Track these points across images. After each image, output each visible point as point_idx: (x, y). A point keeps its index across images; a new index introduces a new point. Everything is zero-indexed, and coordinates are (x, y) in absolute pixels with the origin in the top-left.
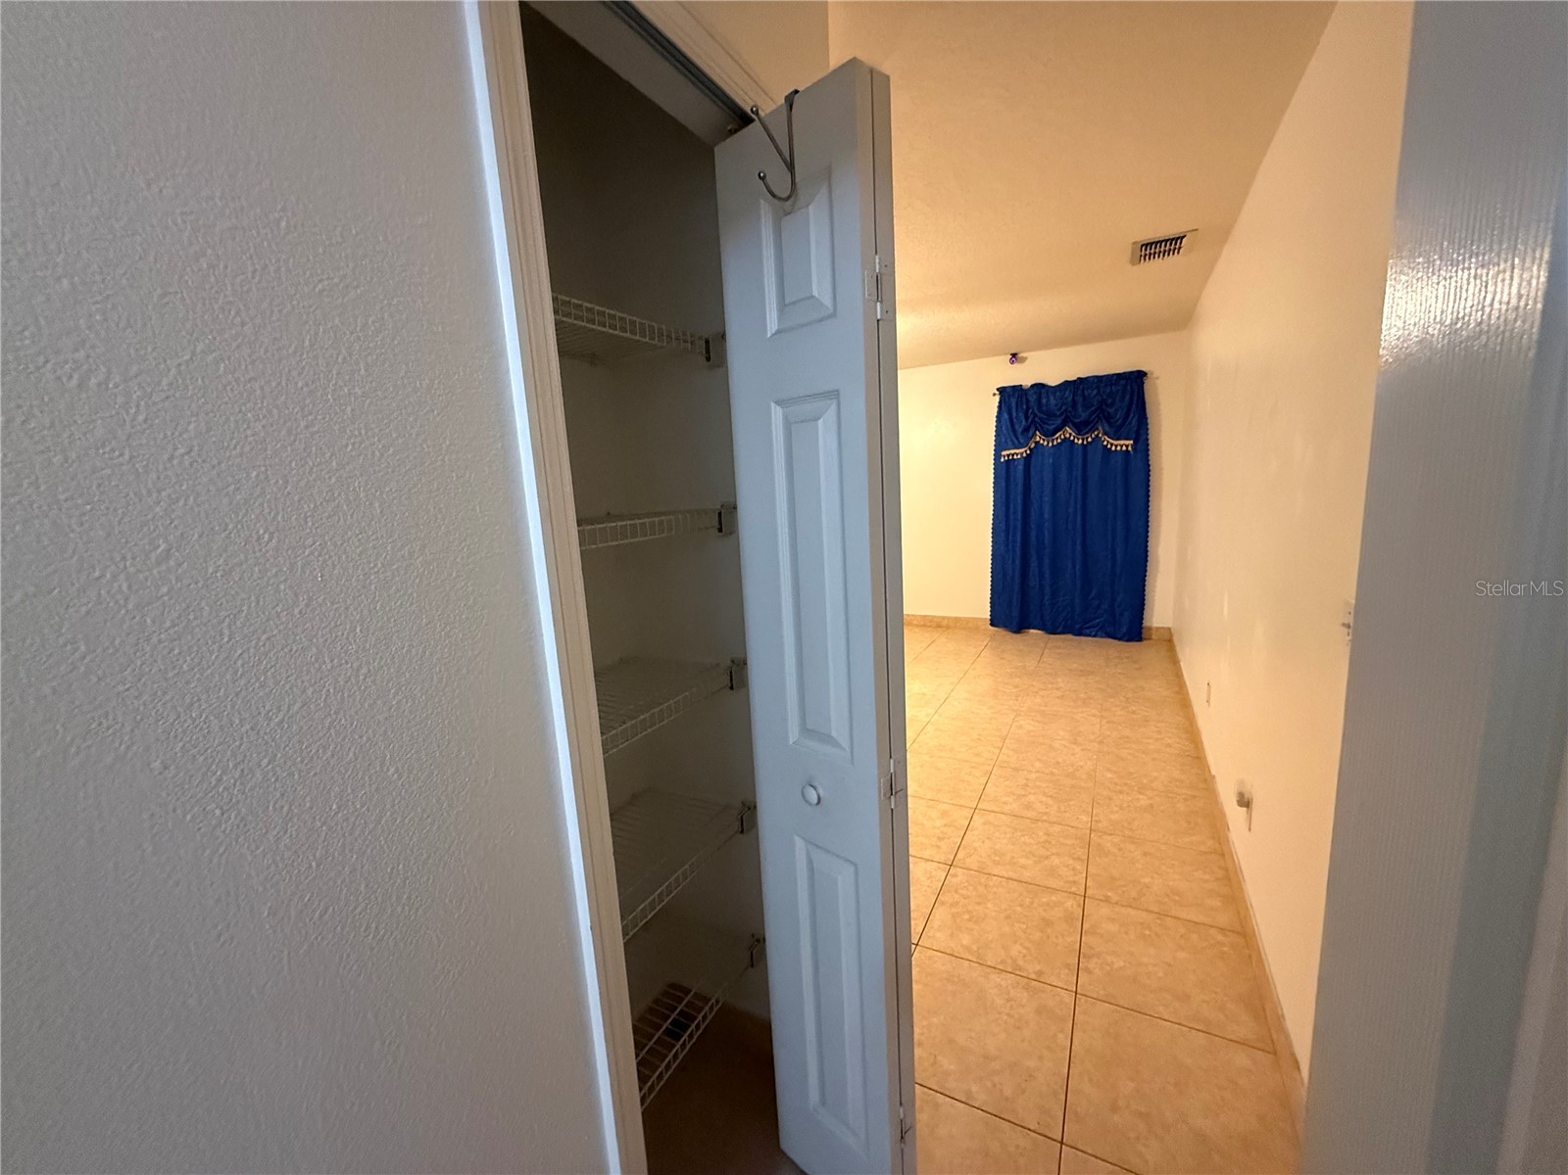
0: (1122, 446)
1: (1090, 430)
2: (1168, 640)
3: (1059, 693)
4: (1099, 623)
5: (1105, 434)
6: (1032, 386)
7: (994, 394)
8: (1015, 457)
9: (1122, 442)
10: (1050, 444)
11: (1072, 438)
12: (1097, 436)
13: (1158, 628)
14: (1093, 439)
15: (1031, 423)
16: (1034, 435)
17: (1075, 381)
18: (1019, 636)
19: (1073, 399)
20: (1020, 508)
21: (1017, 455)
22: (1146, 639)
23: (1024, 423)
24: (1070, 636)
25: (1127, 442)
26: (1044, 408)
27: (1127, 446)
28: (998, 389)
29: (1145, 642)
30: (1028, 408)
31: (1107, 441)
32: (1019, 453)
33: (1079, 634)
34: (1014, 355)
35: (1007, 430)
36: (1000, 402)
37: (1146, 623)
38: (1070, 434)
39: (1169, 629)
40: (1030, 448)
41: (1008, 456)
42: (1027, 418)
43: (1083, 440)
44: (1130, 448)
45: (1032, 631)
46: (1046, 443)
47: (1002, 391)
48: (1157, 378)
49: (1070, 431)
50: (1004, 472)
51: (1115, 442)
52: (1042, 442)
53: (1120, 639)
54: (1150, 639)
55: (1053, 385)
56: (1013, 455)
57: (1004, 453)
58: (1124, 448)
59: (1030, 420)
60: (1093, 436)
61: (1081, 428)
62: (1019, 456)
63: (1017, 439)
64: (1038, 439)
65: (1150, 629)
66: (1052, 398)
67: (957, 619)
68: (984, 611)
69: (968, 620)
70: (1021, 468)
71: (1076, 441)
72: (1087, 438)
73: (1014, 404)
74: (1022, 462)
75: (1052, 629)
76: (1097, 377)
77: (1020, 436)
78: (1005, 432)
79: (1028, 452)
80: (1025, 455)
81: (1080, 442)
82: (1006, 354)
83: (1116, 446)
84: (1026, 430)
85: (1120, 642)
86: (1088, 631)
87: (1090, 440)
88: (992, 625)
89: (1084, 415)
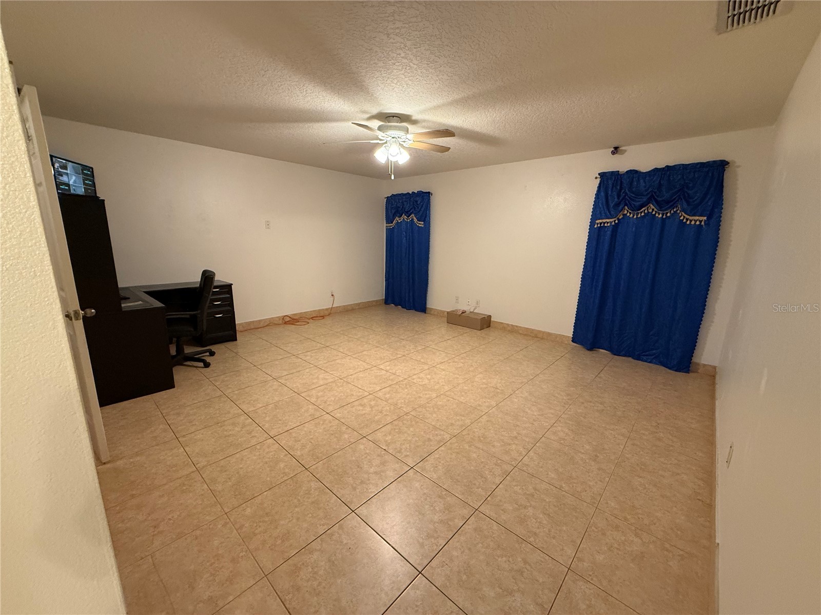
0: (696, 221)
1: (669, 208)
2: (712, 375)
3: (601, 407)
4: (655, 354)
5: (683, 210)
6: (627, 171)
7: (596, 178)
8: (606, 225)
9: (697, 218)
10: (635, 217)
11: (654, 213)
12: (675, 212)
13: (704, 365)
14: (672, 215)
15: (622, 201)
16: (623, 209)
17: (664, 168)
18: (588, 352)
19: (660, 182)
20: (604, 262)
21: (608, 223)
22: (693, 372)
23: (616, 200)
24: (630, 359)
25: (701, 218)
26: (634, 189)
27: (701, 221)
28: (599, 174)
29: (691, 374)
30: (621, 190)
31: (683, 216)
32: (609, 222)
33: (638, 359)
34: (616, 148)
35: (602, 204)
36: (600, 184)
37: (695, 359)
38: (653, 210)
39: (715, 368)
40: (618, 219)
41: (601, 223)
42: (619, 196)
43: (663, 215)
44: (703, 223)
45: (601, 350)
46: (631, 215)
47: (603, 175)
48: (738, 167)
49: (653, 207)
50: (596, 236)
51: (691, 218)
52: (628, 214)
53: (670, 368)
54: (696, 372)
55: (644, 171)
56: (604, 223)
57: (598, 221)
58: (698, 223)
59: (621, 198)
60: (672, 212)
61: (661, 206)
62: (609, 225)
63: (610, 212)
64: (626, 212)
65: (698, 364)
66: (642, 181)
67: (549, 334)
68: (569, 332)
69: (557, 336)
70: (609, 233)
71: (657, 215)
72: (667, 213)
73: (611, 186)
74: (610, 229)
75: (617, 351)
76: (683, 165)
77: (612, 209)
78: (601, 206)
79: (617, 222)
80: (613, 223)
81: (661, 216)
82: (611, 148)
83: (691, 221)
84: (618, 205)
85: (669, 371)
86: (645, 358)
87: (669, 215)
88: (573, 341)
89: (666, 195)
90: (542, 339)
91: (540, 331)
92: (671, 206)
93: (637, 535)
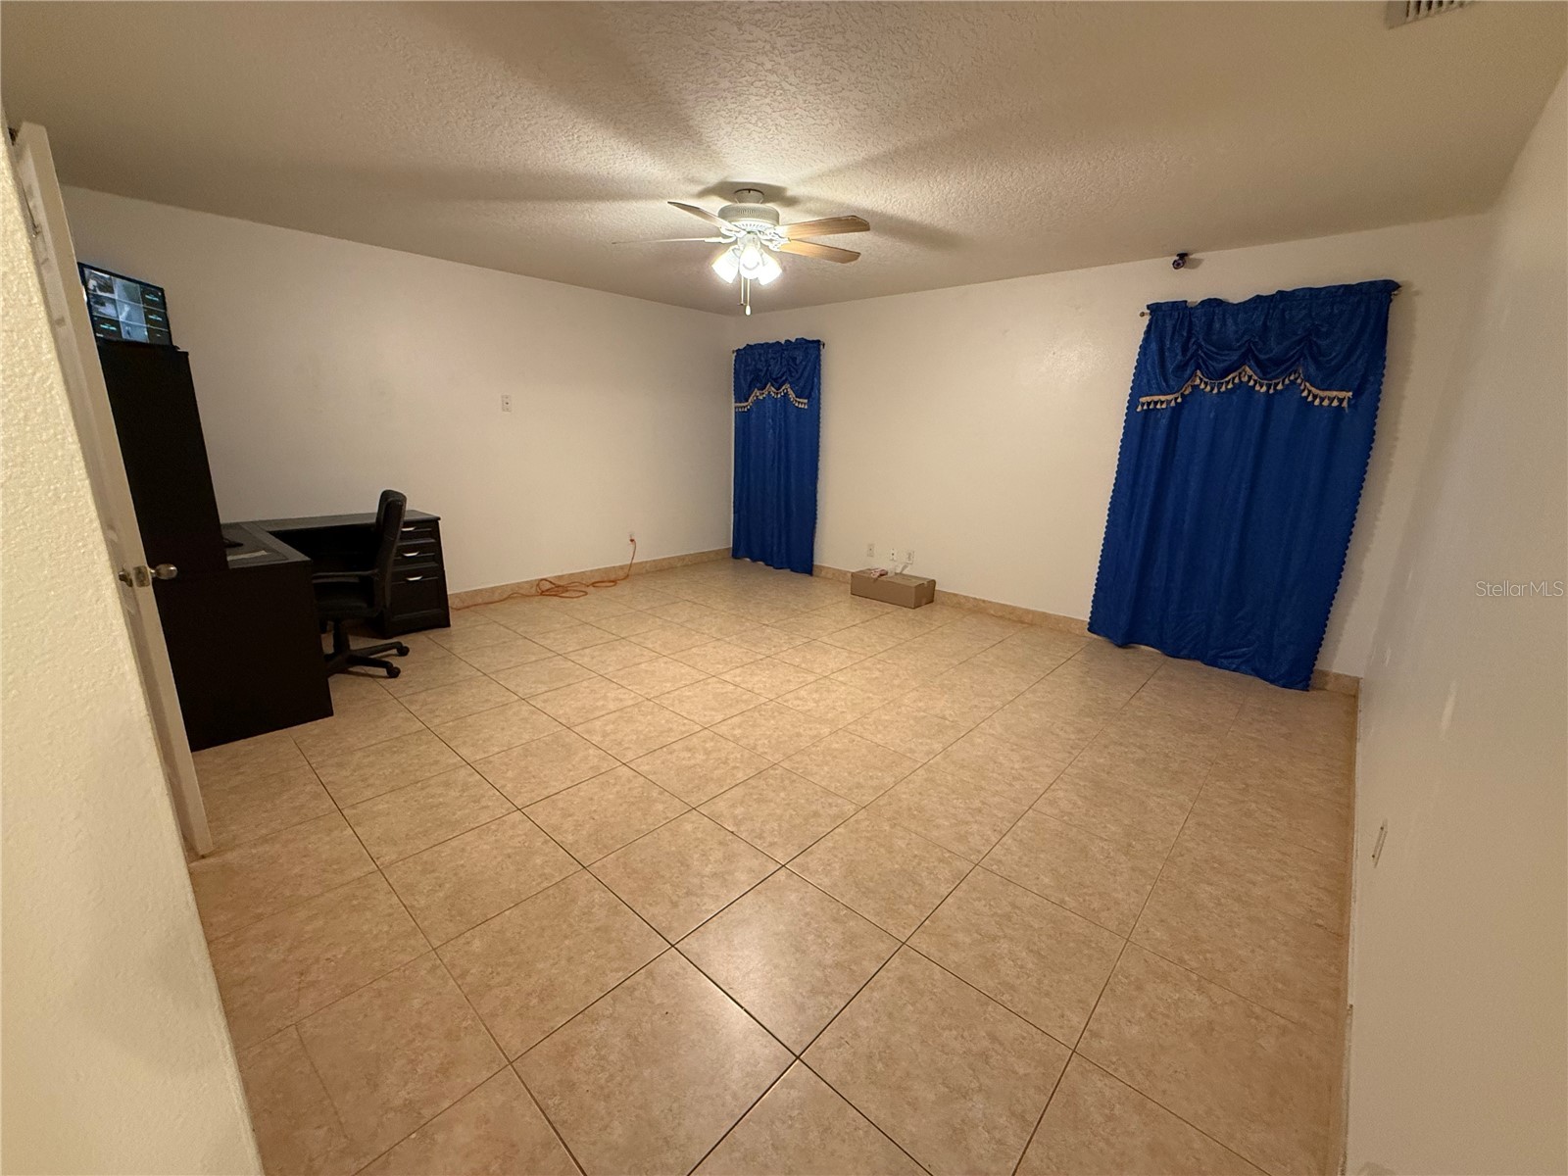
0: (1331, 400)
1: (1282, 373)
2: (1351, 695)
3: (1140, 754)
4: (1244, 654)
5: (1307, 379)
6: (1203, 303)
7: (1142, 314)
8: (1158, 406)
9: (1334, 393)
10: (1215, 391)
11: (1252, 383)
12: (1293, 382)
13: (1338, 676)
14: (1286, 388)
15: (1191, 359)
16: (1193, 375)
17: (1273, 296)
18: (1121, 651)
19: (1265, 323)
20: (1153, 478)
21: (1162, 402)
22: (1314, 689)
23: (1179, 357)
24: (1198, 664)
25: (1342, 394)
26: (1215, 337)
27: (1341, 401)
28: (1148, 307)
29: (1312, 693)
30: (1189, 338)
31: (1308, 390)
32: (1165, 400)
33: (1213, 663)
34: (1183, 256)
35: (1153, 367)
36: (1149, 326)
37: (1319, 665)
38: (1250, 377)
39: (1357, 680)
40: (1183, 395)
41: (1149, 404)
42: (1185, 350)
43: (1269, 388)
44: (1345, 404)
45: (1143, 647)
46: (1208, 388)
47: (1154, 309)
48: (1417, 293)
49: (1250, 372)
50: (1139, 429)
51: (1322, 394)
52: (1202, 386)
53: (1272, 682)
54: (1323, 689)
55: (1236, 302)
56: (1156, 403)
57: (1143, 400)
58: (1335, 403)
59: (1189, 354)
60: (1287, 382)
61: (1265, 370)
62: (1164, 406)
63: (1166, 381)
64: (1198, 381)
65: (1325, 674)
66: (1230, 321)
67: (1045, 616)
68: (1084, 613)
69: (1058, 619)
70: (1164, 422)
71: (1257, 388)
72: (1277, 384)
73: (1169, 330)
74: (1168, 414)
75: (1174, 648)
76: (1311, 289)
77: (1171, 377)
78: (1149, 369)
79: (1179, 400)
80: (1173, 404)
81: (1264, 389)
82: (1172, 255)
83: (1322, 399)
84: (1181, 367)
85: (1272, 686)
86: (1225, 662)
87: (1280, 387)
88: (1089, 630)
89: (1276, 349)
90: (1031, 625)
91: (1028, 612)
92: (1287, 369)
93: (1200, 990)
